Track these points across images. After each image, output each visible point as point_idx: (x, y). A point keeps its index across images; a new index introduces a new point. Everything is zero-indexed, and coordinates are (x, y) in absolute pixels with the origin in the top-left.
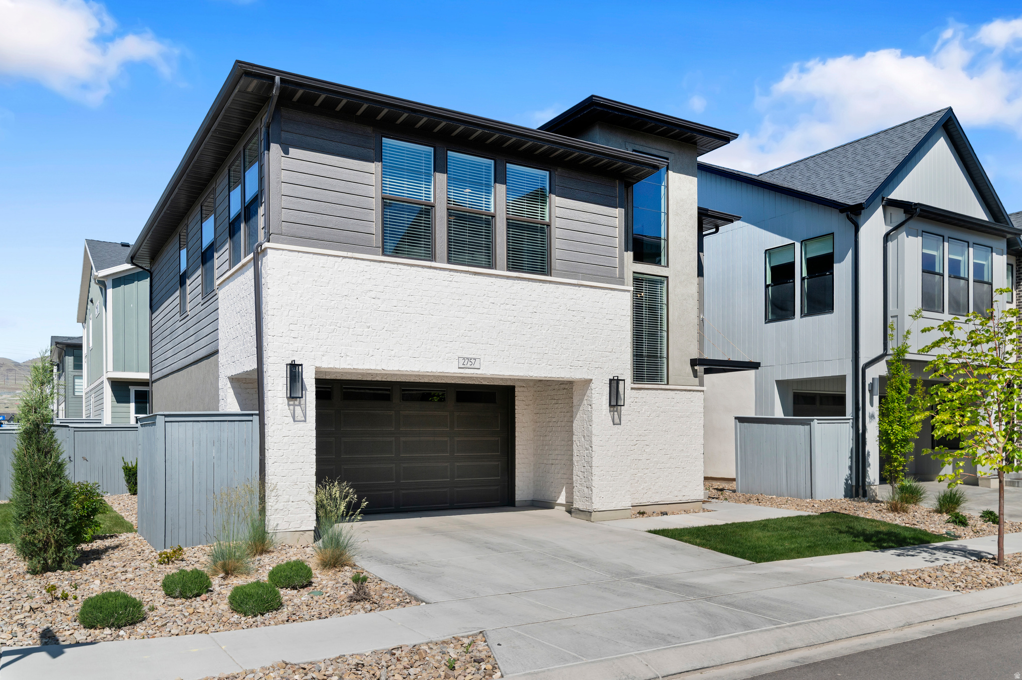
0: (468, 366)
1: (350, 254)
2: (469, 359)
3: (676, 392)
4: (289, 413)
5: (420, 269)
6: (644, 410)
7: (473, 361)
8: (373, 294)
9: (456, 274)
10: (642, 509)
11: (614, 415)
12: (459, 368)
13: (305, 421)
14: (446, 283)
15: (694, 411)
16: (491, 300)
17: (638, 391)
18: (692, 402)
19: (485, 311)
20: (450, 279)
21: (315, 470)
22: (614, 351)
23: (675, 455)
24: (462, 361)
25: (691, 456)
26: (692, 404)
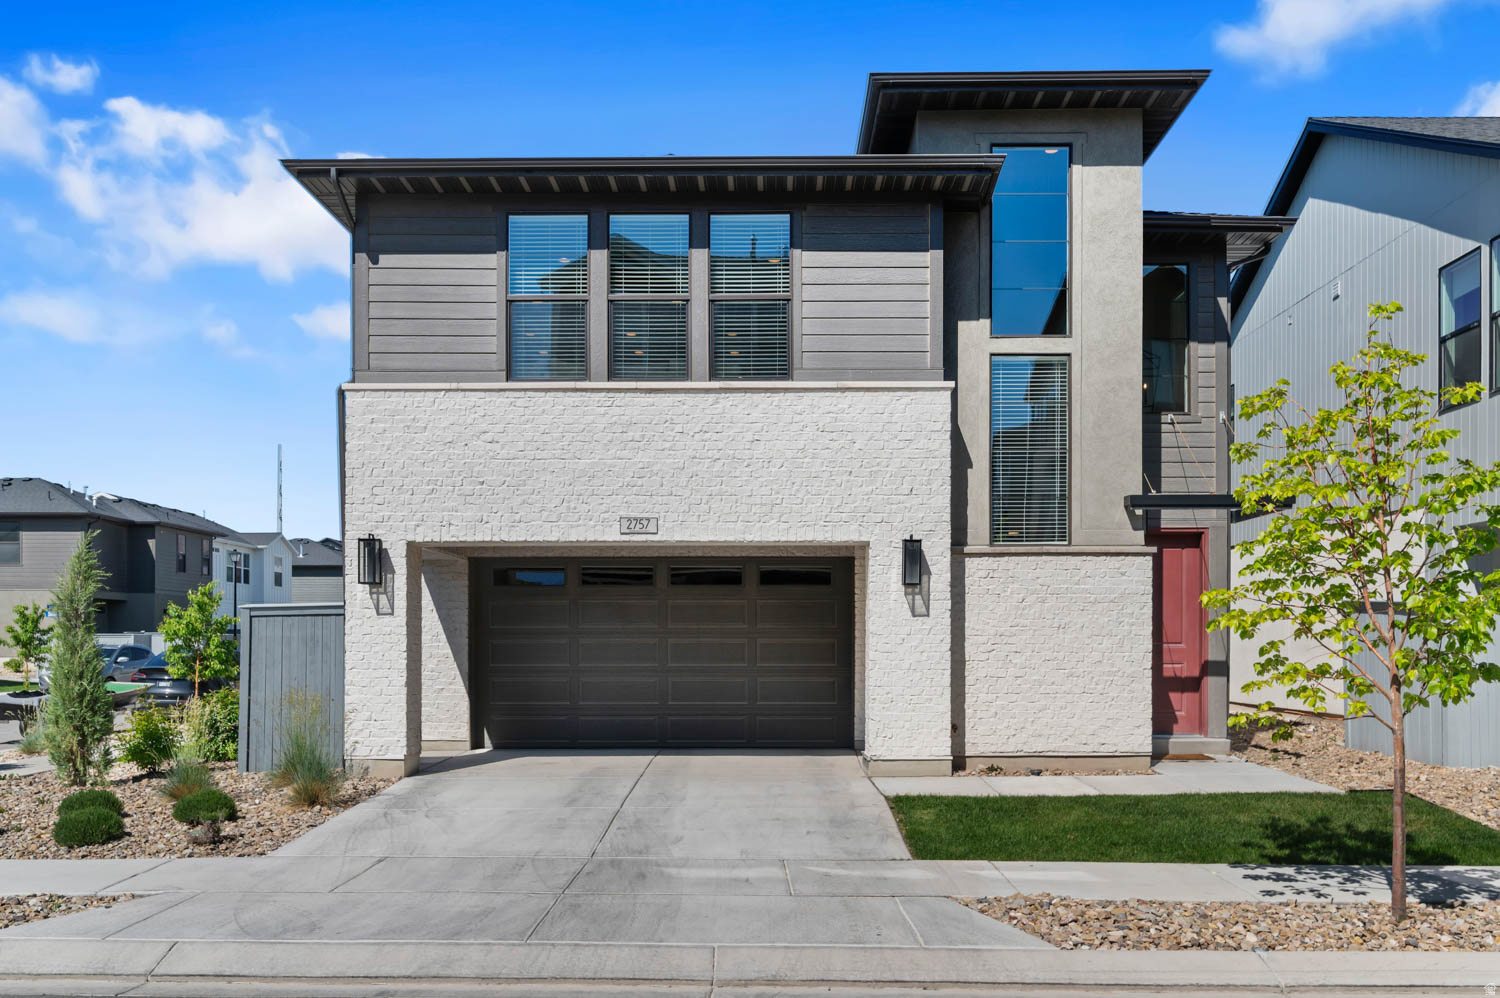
0: (637, 529)
1: (454, 385)
2: (638, 520)
3: (1084, 558)
4: (371, 604)
5: (560, 394)
6: (1009, 590)
7: (645, 522)
8: (488, 437)
9: (618, 395)
10: (996, 763)
11: (913, 600)
12: (622, 534)
13: (392, 614)
14: (602, 410)
15: (1127, 592)
16: (678, 428)
17: (998, 559)
18: (1123, 574)
19: (667, 445)
20: (609, 403)
21: (404, 679)
22: (914, 492)
23: (1082, 670)
24: (625, 524)
25: (1120, 674)
26: (1124, 578)
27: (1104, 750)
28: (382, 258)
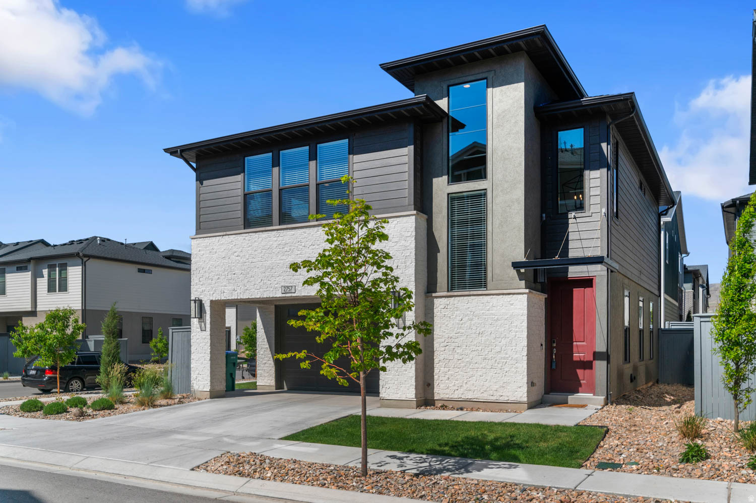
0: (288, 291)
1: (225, 233)
2: (288, 287)
3: (492, 296)
4: (198, 326)
5: (261, 233)
6: (455, 315)
7: (290, 288)
8: (236, 254)
9: (281, 231)
10: (446, 403)
12: (283, 293)
13: (205, 330)
14: (275, 239)
15: (514, 314)
16: (303, 244)
17: (450, 299)
18: (512, 304)
19: (299, 252)
20: (278, 235)
21: (209, 358)
22: (399, 267)
23: (490, 356)
24: (283, 289)
25: (510, 359)
26: (512, 307)
27: (502, 399)
28: (205, 182)
